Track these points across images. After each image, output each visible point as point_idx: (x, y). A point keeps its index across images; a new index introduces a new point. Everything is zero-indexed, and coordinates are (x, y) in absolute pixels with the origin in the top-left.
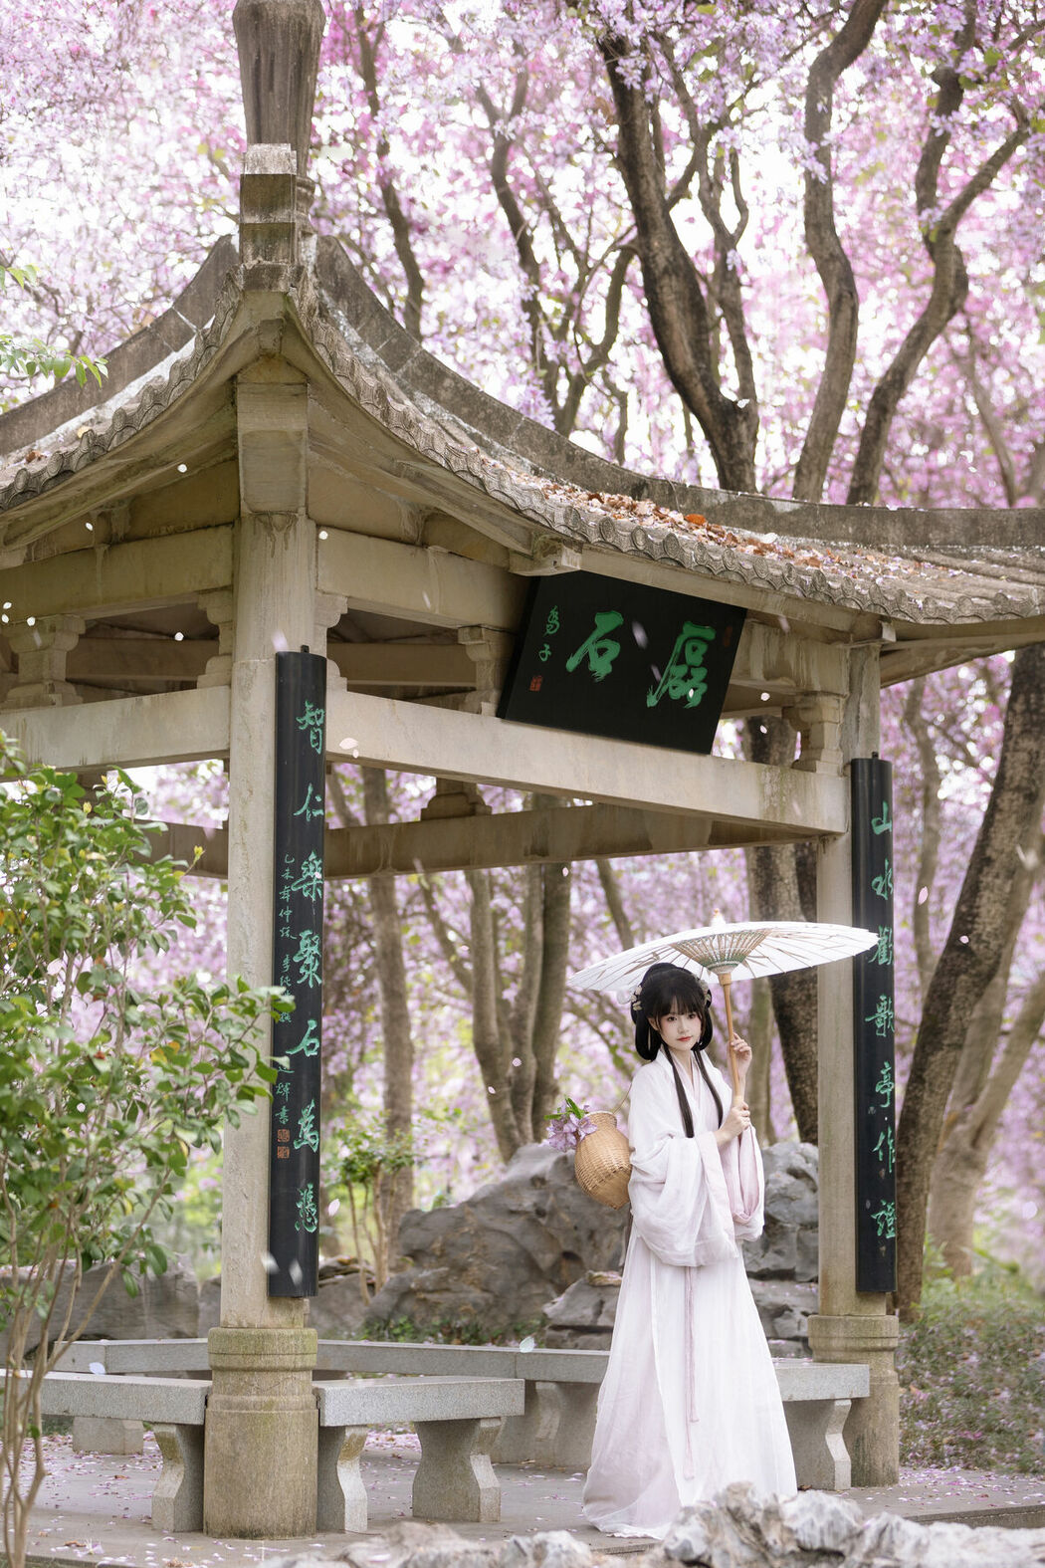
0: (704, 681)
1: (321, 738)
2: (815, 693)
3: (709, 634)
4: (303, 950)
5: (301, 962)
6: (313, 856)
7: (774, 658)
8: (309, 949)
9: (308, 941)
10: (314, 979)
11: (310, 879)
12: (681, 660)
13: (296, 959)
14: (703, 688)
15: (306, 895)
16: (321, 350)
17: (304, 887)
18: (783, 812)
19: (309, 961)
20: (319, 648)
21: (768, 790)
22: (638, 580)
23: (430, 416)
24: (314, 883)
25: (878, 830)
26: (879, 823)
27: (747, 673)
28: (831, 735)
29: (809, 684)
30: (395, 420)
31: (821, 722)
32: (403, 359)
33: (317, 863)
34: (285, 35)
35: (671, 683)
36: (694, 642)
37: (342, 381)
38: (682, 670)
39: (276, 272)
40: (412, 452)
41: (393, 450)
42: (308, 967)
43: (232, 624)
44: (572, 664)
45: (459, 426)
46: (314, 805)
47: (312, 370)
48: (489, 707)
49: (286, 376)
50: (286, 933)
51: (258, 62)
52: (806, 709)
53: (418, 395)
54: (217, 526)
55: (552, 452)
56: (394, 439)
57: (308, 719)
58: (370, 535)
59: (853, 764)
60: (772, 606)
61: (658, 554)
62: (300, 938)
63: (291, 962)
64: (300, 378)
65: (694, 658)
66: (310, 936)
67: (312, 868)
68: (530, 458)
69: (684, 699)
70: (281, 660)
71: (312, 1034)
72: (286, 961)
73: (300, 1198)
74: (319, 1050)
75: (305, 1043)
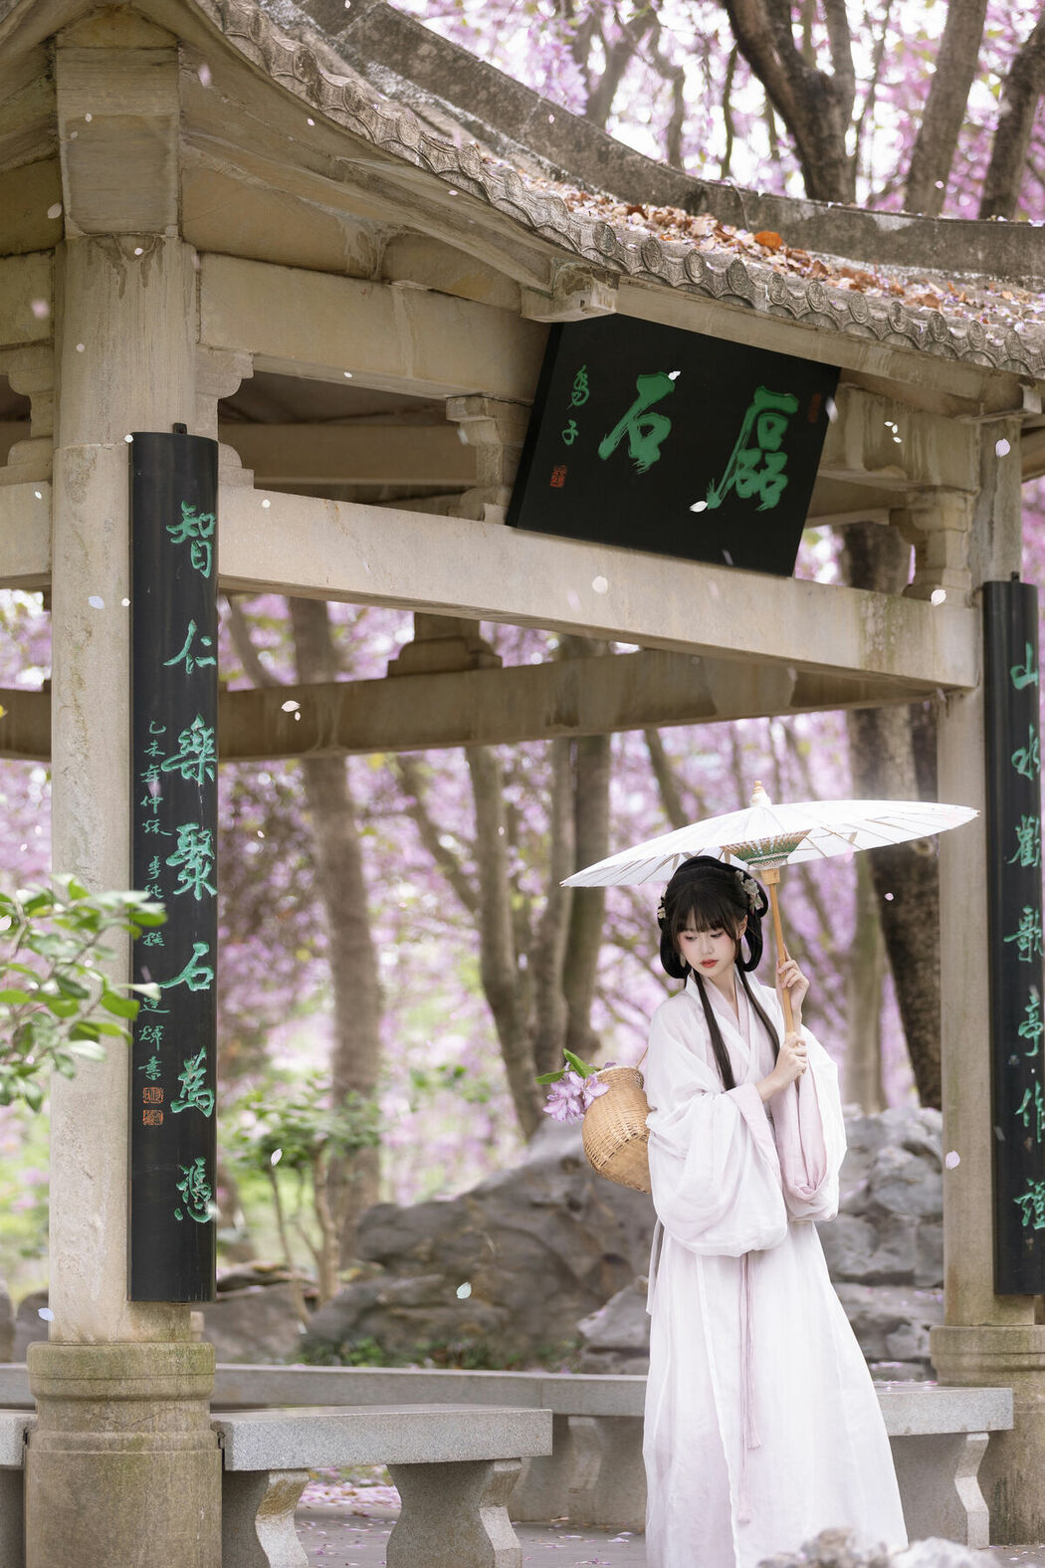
0: (783, 472)
1: (210, 553)
2: (934, 489)
3: (790, 404)
4: (182, 849)
5: (180, 868)
6: (197, 724)
7: (877, 438)
8: (194, 849)
9: (192, 838)
10: (204, 891)
11: (192, 755)
12: (753, 443)
13: (171, 862)
14: (782, 482)
15: (187, 776)
17: (184, 766)
18: (891, 659)
19: (195, 864)
20: (206, 426)
21: (870, 627)
22: (691, 326)
24: (201, 760)
25: (1020, 683)
26: (1021, 673)
27: (841, 460)
28: (955, 548)
29: (925, 476)
30: (331, 99)
31: (942, 530)
32: (347, 17)
33: (205, 734)
35: (739, 475)
36: (769, 418)
37: (240, 44)
38: (754, 456)
41: (328, 142)
42: (192, 872)
43: (53, 395)
44: (606, 448)
45: (446, 112)
46: (198, 651)
48: (496, 511)
50: (153, 827)
52: (922, 511)
53: (373, 67)
54: (25, 254)
55: (579, 147)
57: (186, 528)
59: (987, 589)
61: (719, 289)
62: (178, 835)
63: (163, 866)
65: (770, 439)
66: (197, 832)
67: (196, 740)
68: (550, 157)
69: (756, 498)
71: (201, 962)
72: (155, 865)
73: (183, 1178)
74: (213, 983)
75: (189, 972)
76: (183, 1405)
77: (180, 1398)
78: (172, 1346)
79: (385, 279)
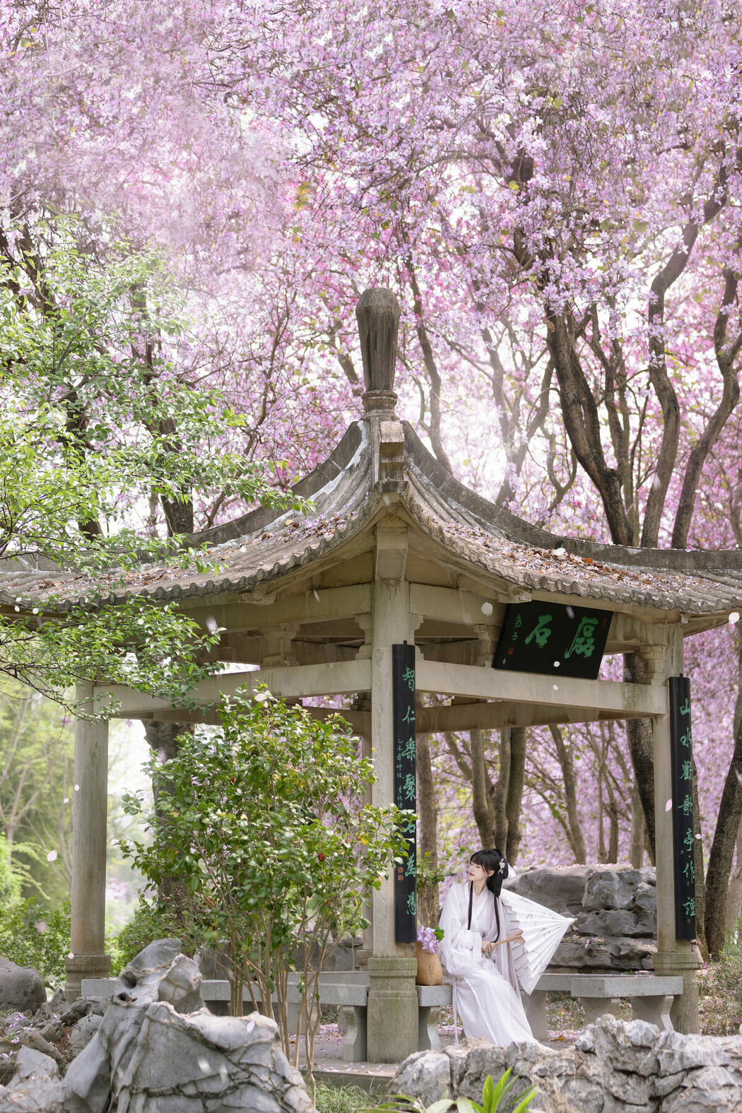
0: (593, 644)
1: (413, 684)
2: (650, 645)
3: (595, 623)
4: (408, 783)
5: (406, 790)
6: (411, 739)
7: (628, 629)
8: (410, 783)
9: (410, 779)
10: (413, 797)
12: (581, 635)
14: (593, 648)
15: (408, 757)
16: (415, 516)
17: (408, 754)
18: (635, 706)
19: (410, 788)
20: (411, 642)
21: (627, 695)
22: (559, 602)
23: (455, 510)
24: (411, 751)
25: (683, 713)
26: (684, 709)
27: (615, 638)
28: (659, 666)
29: (647, 641)
30: (447, 542)
31: (654, 659)
32: (442, 482)
33: (413, 743)
34: (382, 322)
35: (576, 647)
36: (587, 627)
37: (423, 527)
38: (582, 640)
39: (396, 484)
40: (454, 554)
41: (444, 552)
42: (410, 791)
44: (528, 640)
45: (470, 515)
46: (411, 716)
47: (410, 522)
48: (488, 663)
49: (399, 524)
50: (400, 775)
51: (369, 335)
52: (646, 653)
54: (363, 583)
55: (516, 527)
56: (447, 550)
57: (407, 676)
58: (433, 585)
59: (671, 679)
60: (626, 609)
61: (568, 591)
62: (407, 778)
63: (402, 789)
64: (405, 525)
65: (588, 634)
66: (411, 777)
67: (410, 744)
68: (505, 530)
69: (583, 654)
70: (395, 647)
72: (400, 789)
73: (409, 899)
79: (457, 588)
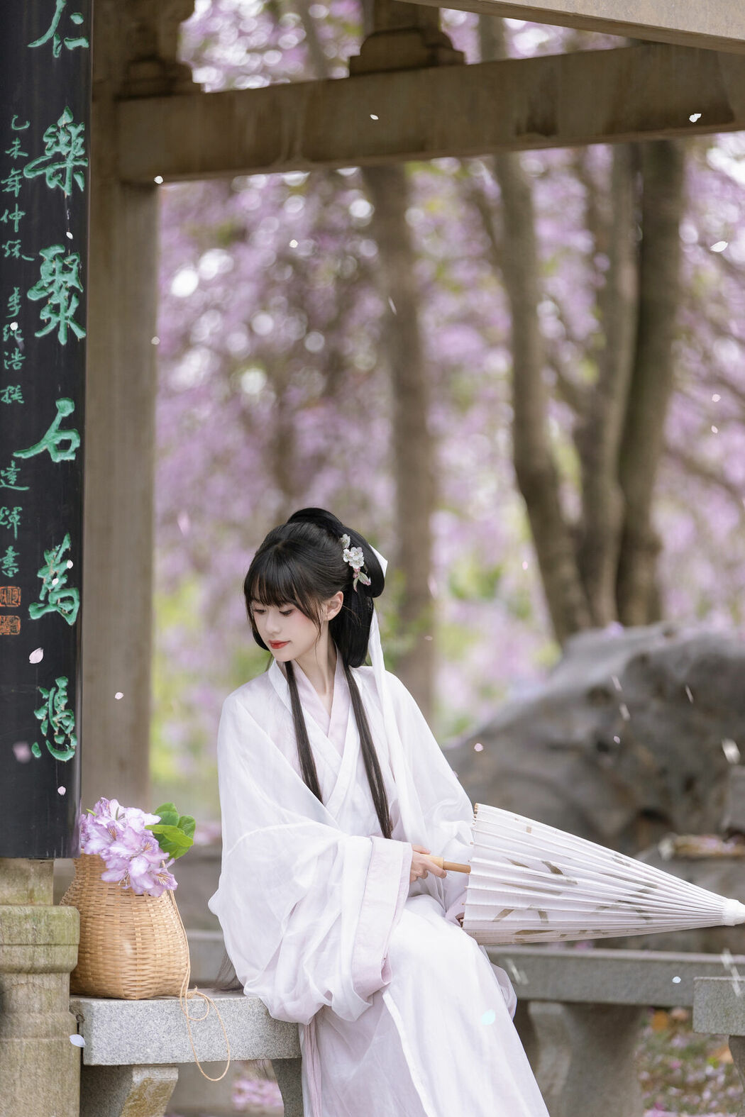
4: (45, 279)
5: (43, 303)
6: (65, 119)
8: (60, 279)
9: (57, 265)
10: (70, 333)
11: (59, 158)
13: (34, 296)
15: (52, 185)
17: (49, 171)
19: (60, 298)
24: (69, 164)
33: (74, 131)
42: (56, 309)
46: (67, 29)
50: (13, 250)
62: (41, 260)
63: (24, 300)
66: (62, 256)
67: (63, 138)
71: (66, 425)
72: (14, 299)
73: (41, 703)
74: (79, 452)
75: (52, 437)
76: (37, 980)
77: (33, 971)
78: (28, 910)
